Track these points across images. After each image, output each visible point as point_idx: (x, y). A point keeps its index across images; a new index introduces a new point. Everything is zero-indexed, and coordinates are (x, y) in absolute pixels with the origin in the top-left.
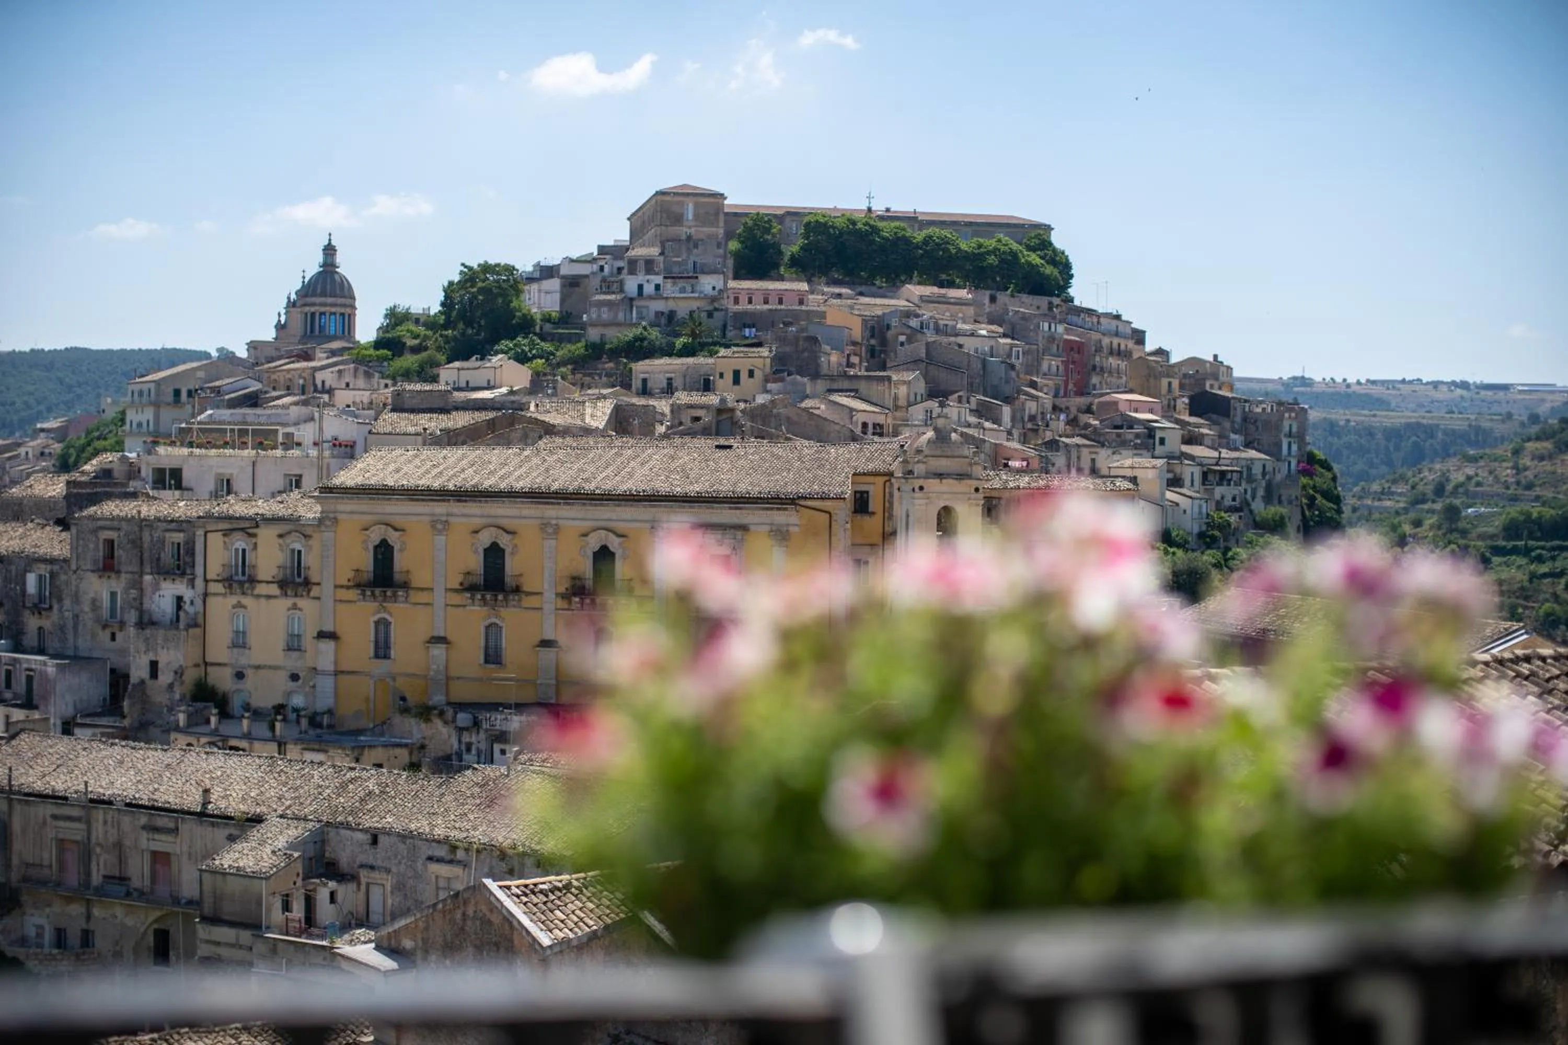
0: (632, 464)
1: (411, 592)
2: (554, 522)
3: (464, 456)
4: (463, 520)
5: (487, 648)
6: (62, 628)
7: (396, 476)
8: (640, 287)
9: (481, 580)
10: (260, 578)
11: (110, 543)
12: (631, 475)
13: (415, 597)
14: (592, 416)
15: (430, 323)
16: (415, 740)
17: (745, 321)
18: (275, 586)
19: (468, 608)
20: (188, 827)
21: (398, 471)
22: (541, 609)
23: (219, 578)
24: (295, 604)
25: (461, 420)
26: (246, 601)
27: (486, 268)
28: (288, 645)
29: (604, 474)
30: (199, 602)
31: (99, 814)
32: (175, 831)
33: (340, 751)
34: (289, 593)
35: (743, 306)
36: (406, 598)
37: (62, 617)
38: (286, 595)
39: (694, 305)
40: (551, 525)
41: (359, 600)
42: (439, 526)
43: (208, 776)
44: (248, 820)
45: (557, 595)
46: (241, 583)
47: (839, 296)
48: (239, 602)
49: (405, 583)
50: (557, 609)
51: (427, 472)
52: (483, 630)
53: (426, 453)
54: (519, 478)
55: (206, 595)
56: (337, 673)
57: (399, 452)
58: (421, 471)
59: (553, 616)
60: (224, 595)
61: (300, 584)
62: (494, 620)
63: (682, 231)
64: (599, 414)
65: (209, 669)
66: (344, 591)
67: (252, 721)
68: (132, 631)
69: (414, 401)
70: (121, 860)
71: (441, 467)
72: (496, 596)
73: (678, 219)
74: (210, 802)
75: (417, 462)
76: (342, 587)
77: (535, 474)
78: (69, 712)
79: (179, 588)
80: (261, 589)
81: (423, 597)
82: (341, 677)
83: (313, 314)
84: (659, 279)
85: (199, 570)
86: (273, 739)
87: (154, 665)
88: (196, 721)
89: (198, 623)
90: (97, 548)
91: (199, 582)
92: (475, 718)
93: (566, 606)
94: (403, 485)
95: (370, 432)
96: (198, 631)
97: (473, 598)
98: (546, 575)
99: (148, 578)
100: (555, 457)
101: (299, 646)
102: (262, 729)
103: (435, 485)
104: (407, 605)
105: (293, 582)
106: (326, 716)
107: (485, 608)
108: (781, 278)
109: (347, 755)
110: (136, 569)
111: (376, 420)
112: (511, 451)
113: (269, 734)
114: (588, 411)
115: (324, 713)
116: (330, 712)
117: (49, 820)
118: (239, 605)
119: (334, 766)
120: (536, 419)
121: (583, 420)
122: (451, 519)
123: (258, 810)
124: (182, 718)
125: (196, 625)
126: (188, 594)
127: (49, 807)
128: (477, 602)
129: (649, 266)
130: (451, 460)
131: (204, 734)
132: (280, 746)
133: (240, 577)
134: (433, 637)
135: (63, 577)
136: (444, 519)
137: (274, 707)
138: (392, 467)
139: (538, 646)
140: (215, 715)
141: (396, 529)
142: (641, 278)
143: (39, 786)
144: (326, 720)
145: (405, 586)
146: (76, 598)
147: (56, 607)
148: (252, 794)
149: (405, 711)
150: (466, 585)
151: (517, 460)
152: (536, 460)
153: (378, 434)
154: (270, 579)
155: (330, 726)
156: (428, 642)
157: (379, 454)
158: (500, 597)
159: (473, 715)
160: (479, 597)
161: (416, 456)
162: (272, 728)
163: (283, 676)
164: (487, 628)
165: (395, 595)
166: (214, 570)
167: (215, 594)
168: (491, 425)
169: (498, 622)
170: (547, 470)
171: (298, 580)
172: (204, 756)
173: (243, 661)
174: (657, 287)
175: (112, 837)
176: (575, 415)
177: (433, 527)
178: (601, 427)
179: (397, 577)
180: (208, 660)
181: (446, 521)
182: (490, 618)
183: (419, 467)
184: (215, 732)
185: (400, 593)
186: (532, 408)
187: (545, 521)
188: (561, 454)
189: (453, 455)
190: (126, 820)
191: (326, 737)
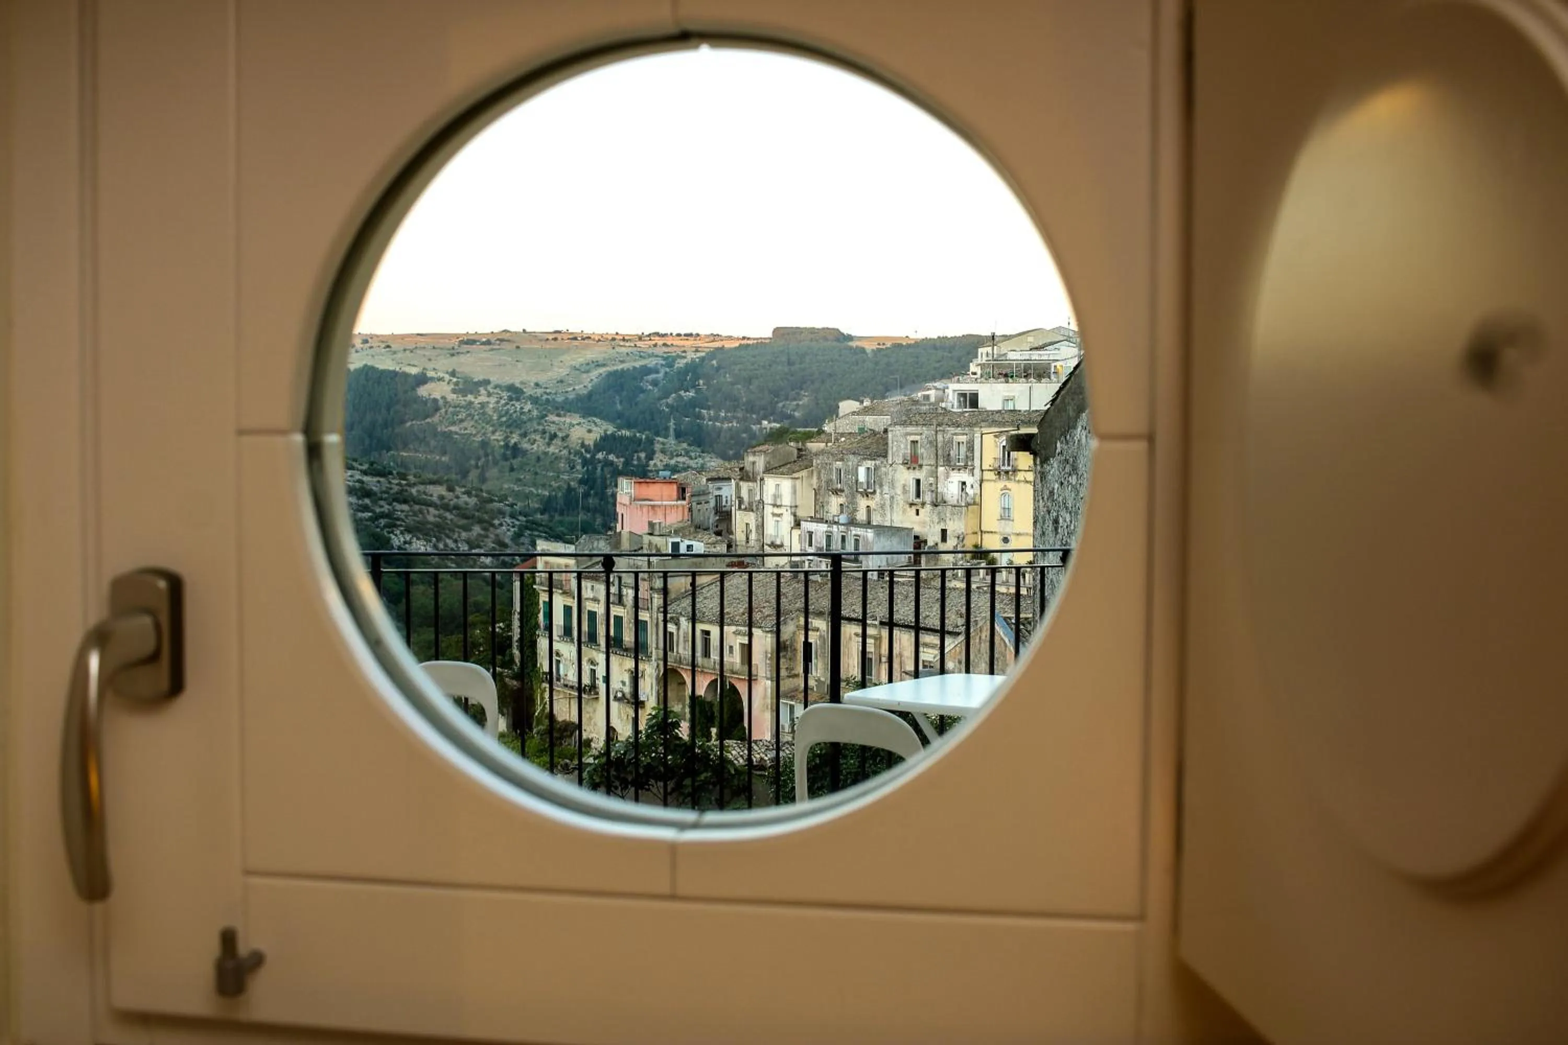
6: (882, 506)
10: (1020, 468)
11: (914, 442)
18: (1030, 473)
23: (991, 468)
26: (1010, 485)
30: (977, 486)
37: (882, 499)
46: (1007, 472)
48: (1005, 486)
55: (982, 481)
60: (995, 481)
65: (985, 536)
68: (928, 507)
79: (964, 476)
80: (1020, 476)
85: (977, 462)
87: (944, 532)
89: (976, 504)
90: (906, 448)
91: (977, 471)
96: (976, 508)
99: (941, 469)
110: (933, 462)
117: (853, 636)
118: (1006, 488)
125: (975, 504)
126: (969, 480)
127: (853, 626)
133: (1006, 468)
135: (883, 469)
146: (892, 484)
147: (878, 491)
154: (1027, 468)
166: (988, 462)
167: (988, 480)
173: (1008, 530)
180: (983, 529)
190: (905, 637)
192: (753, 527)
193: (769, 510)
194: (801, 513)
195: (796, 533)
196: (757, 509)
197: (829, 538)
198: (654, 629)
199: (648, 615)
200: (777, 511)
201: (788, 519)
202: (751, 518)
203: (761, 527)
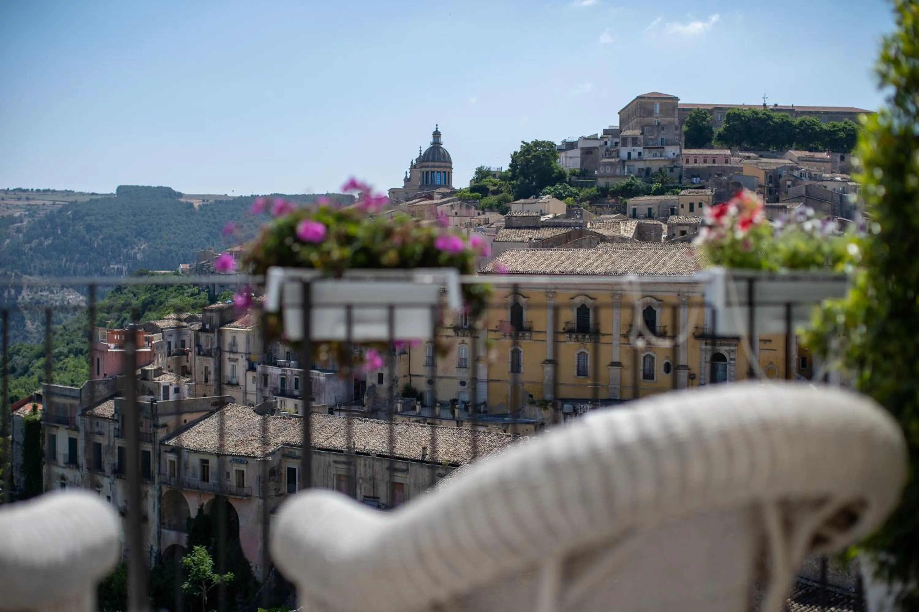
0: (664, 258)
1: (533, 334)
2: (619, 292)
3: (562, 254)
4: (565, 291)
5: (578, 366)
7: (524, 266)
8: (629, 154)
9: (575, 326)
12: (664, 264)
13: (536, 336)
14: (625, 230)
15: (503, 177)
16: (538, 420)
17: (693, 173)
18: (452, 330)
19: (567, 343)
20: (415, 469)
21: (524, 263)
22: (611, 343)
24: (463, 341)
25: (547, 233)
27: (537, 144)
28: (459, 365)
29: (648, 264)
31: (361, 461)
32: (406, 471)
33: (495, 426)
34: (460, 334)
35: (691, 165)
36: (531, 336)
38: (458, 335)
39: (662, 164)
40: (618, 294)
41: (502, 338)
42: (551, 295)
43: (423, 439)
44: (451, 465)
45: (621, 335)
47: (749, 158)
49: (530, 328)
50: (621, 344)
51: (542, 263)
52: (576, 356)
53: (540, 252)
54: (597, 267)
56: (489, 381)
57: (523, 252)
58: (539, 262)
59: (618, 348)
61: (466, 329)
62: (582, 350)
63: (654, 120)
64: (629, 229)
65: (413, 378)
66: (493, 333)
67: (441, 409)
69: (519, 222)
70: (374, 487)
71: (550, 261)
72: (584, 336)
73: (650, 113)
74: (427, 454)
75: (535, 257)
76: (492, 331)
77: (606, 264)
78: (333, 402)
81: (541, 337)
82: (492, 384)
83: (427, 172)
84: (640, 149)
86: (454, 419)
87: (380, 376)
88: (408, 409)
92: (574, 407)
93: (626, 342)
94: (528, 271)
95: (494, 241)
96: (405, 356)
97: (570, 337)
98: (615, 324)
100: (617, 254)
101: (466, 365)
102: (446, 413)
103: (547, 271)
104: (531, 341)
105: (462, 328)
106: (482, 406)
107: (578, 343)
108: (712, 148)
109: (500, 429)
111: (497, 233)
112: (590, 251)
113: (451, 416)
114: (622, 227)
115: (482, 404)
116: (485, 403)
117: (332, 463)
119: (498, 435)
120: (594, 232)
121: (620, 233)
122: (557, 291)
123: (456, 459)
124: (399, 406)
125: (405, 353)
127: (332, 455)
128: (573, 340)
129: (635, 141)
130: (555, 257)
131: (413, 416)
132: (458, 423)
134: (546, 360)
136: (553, 291)
137: (451, 401)
138: (520, 261)
139: (609, 365)
140: (419, 405)
141: (524, 297)
142: (629, 148)
143: (326, 444)
144: (482, 408)
145: (530, 330)
148: (451, 450)
149: (532, 403)
150: (566, 330)
151: (595, 256)
152: (606, 256)
153: (498, 241)
155: (485, 412)
156: (544, 363)
157: (511, 253)
158: (587, 337)
159: (573, 405)
160: (574, 336)
161: (534, 254)
162: (453, 413)
163: (456, 382)
164: (579, 355)
165: (523, 335)
168: (568, 236)
169: (586, 351)
170: (613, 262)
171: (465, 327)
172: (420, 428)
173: (432, 374)
174: (640, 154)
175: (369, 474)
176: (615, 229)
177: (547, 296)
178: (631, 237)
179: (525, 325)
180: (412, 373)
181: (555, 292)
182: (581, 349)
183: (536, 261)
184: (419, 415)
185: (527, 334)
186: (589, 225)
187: (614, 292)
188: (620, 252)
189: (556, 253)
190: (378, 464)
191: (485, 418)
192: (212, 369)
193: (227, 355)
194: (253, 358)
195: (250, 374)
196: (216, 355)
197: (283, 381)
198: (157, 459)
199: (151, 446)
200: (232, 356)
201: (242, 364)
202: (211, 363)
203: (219, 369)
